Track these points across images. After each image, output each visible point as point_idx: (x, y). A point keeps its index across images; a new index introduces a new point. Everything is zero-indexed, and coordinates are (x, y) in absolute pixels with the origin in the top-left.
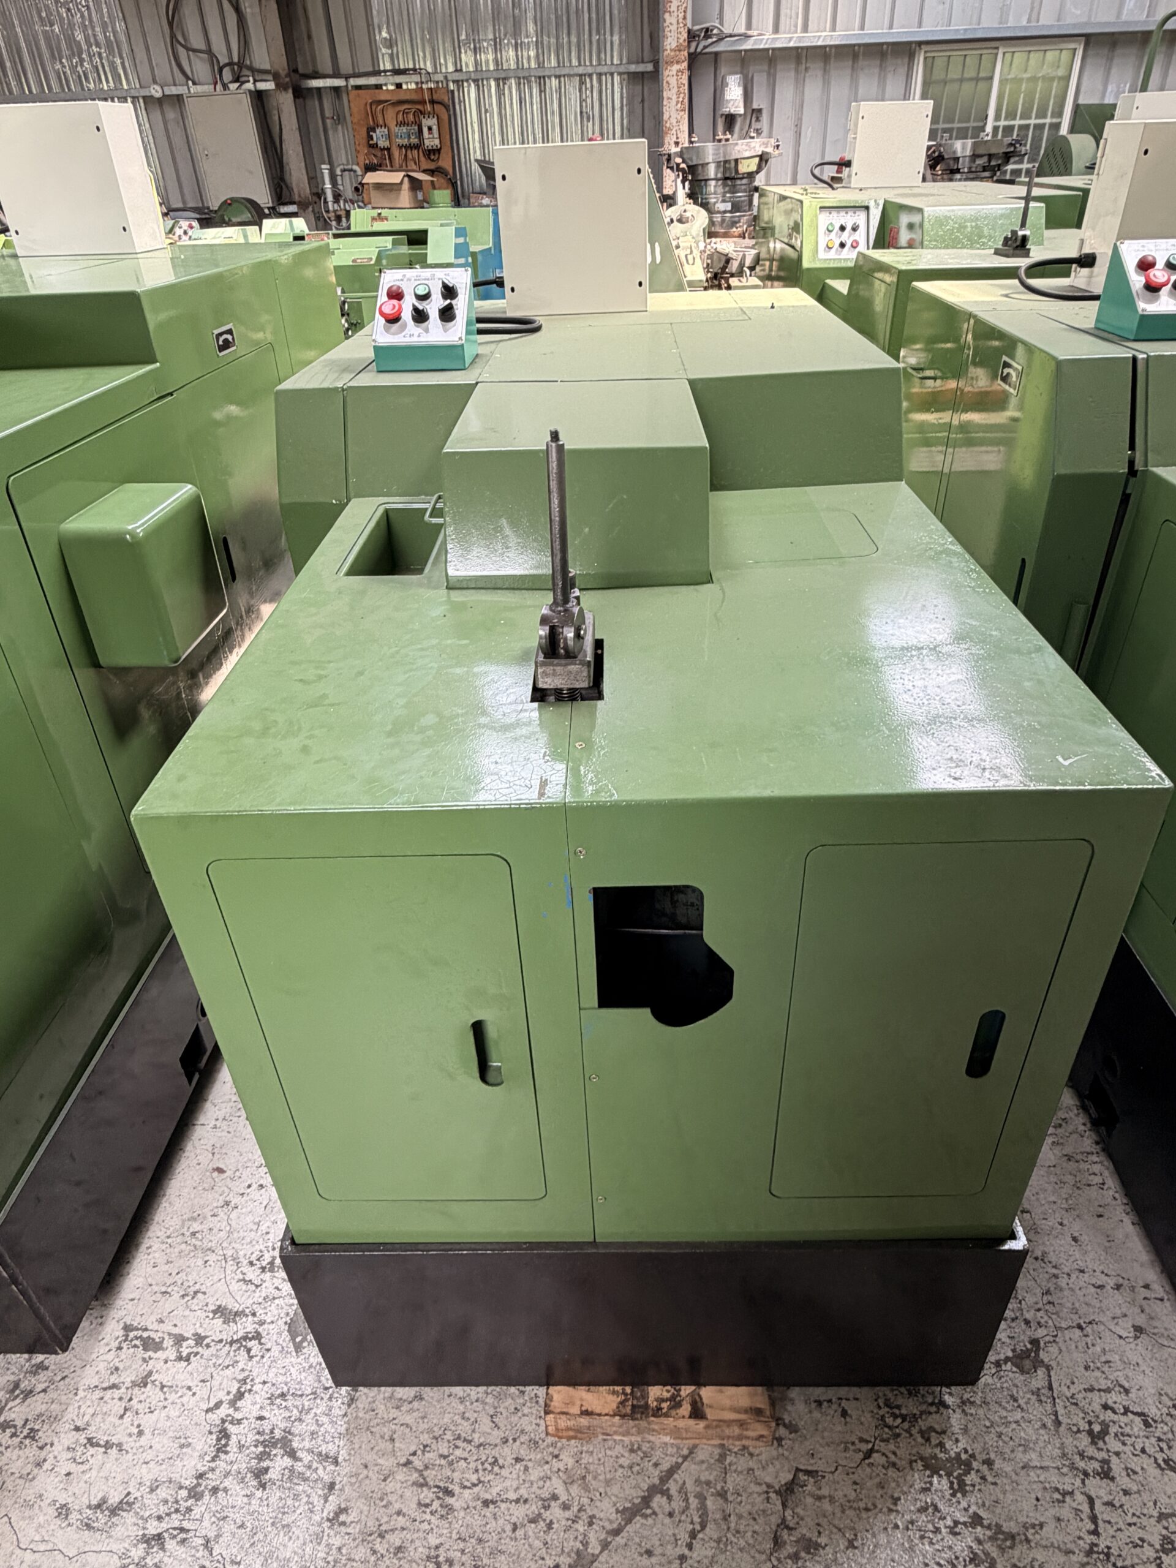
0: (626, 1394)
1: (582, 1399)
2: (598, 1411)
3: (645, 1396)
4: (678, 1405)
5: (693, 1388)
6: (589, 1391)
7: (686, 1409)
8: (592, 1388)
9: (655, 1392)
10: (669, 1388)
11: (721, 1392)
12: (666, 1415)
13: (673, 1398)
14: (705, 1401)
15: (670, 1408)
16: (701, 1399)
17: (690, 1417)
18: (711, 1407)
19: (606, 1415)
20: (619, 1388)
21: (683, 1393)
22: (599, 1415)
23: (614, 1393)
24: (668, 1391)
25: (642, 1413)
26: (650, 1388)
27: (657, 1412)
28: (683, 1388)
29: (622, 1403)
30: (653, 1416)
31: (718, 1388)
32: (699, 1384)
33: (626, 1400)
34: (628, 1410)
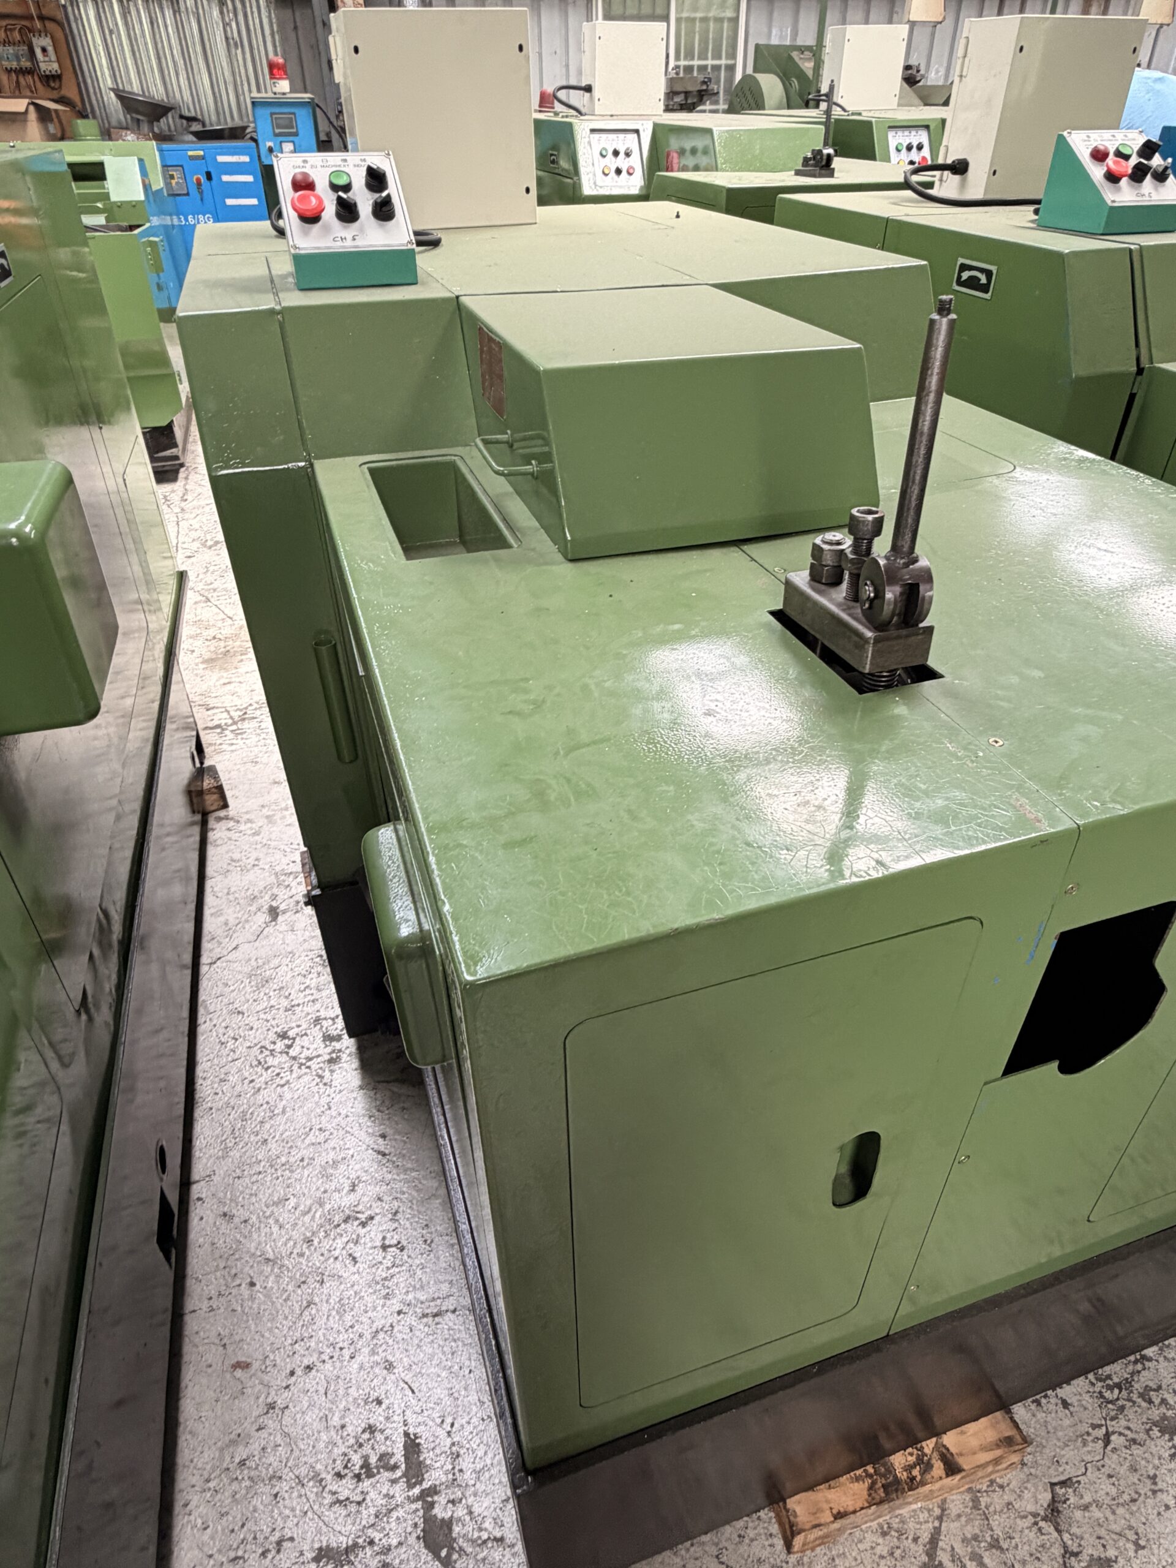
0: (870, 1476)
1: (828, 1501)
2: (851, 1509)
3: (890, 1470)
4: (928, 1467)
5: (934, 1440)
6: (830, 1487)
7: (938, 1468)
8: (832, 1483)
9: (899, 1460)
10: (910, 1450)
11: (963, 1433)
12: (923, 1483)
13: (920, 1461)
14: (953, 1450)
15: (922, 1473)
16: (948, 1450)
17: (947, 1476)
18: (961, 1454)
21: (927, 1451)
23: (858, 1479)
24: (911, 1454)
25: (897, 1490)
27: (913, 1484)
28: (924, 1444)
29: (871, 1488)
30: (910, 1490)
31: (959, 1429)
32: (938, 1434)
33: (874, 1483)
34: (881, 1493)
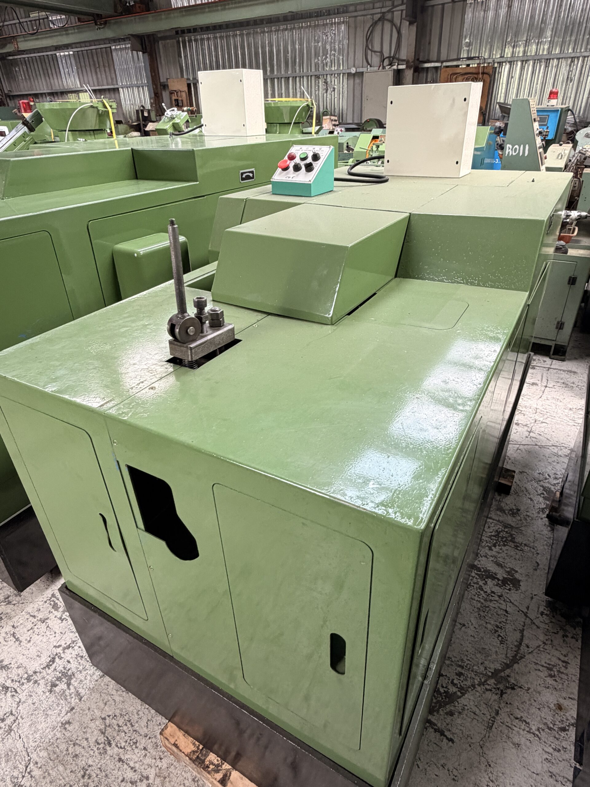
0: (198, 749)
1: (178, 737)
2: (181, 748)
3: (206, 756)
4: (217, 771)
5: (230, 767)
6: (184, 735)
7: (219, 776)
8: (186, 735)
9: (212, 757)
10: (219, 759)
11: (242, 778)
12: (209, 773)
13: (218, 766)
14: (231, 778)
15: (213, 770)
16: (230, 776)
17: (219, 781)
18: (231, 783)
19: (183, 753)
20: (197, 743)
21: (223, 766)
22: (181, 751)
23: (194, 744)
24: (218, 761)
25: (200, 763)
26: (211, 753)
27: (206, 768)
28: (226, 763)
29: (194, 752)
30: (203, 769)
31: (242, 776)
32: (234, 767)
33: (197, 752)
34: (194, 757)
